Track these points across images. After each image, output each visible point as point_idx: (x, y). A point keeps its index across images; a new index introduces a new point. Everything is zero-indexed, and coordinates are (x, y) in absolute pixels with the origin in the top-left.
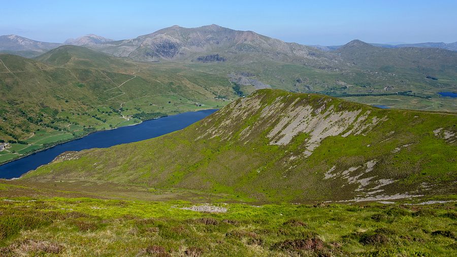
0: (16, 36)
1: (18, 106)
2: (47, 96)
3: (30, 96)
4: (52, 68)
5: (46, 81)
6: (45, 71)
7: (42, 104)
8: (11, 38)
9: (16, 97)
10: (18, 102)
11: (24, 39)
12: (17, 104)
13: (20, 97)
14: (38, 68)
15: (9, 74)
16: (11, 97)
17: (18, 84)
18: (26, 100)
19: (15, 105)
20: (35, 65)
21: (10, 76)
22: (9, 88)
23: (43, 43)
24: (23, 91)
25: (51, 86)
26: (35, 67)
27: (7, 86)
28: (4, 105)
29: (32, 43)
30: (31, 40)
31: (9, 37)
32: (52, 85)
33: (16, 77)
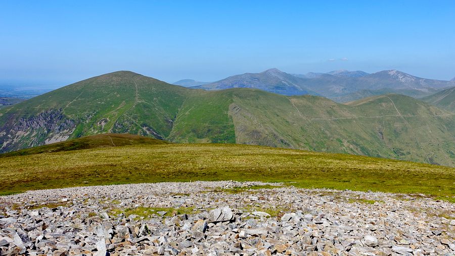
0: (397, 71)
1: (404, 157)
2: (438, 150)
3: (419, 148)
4: (448, 115)
5: (440, 131)
6: (439, 118)
7: (431, 159)
8: (391, 73)
9: (403, 146)
10: (404, 152)
11: (404, 75)
12: (403, 154)
13: (408, 146)
14: (431, 113)
15: (399, 117)
16: (397, 145)
17: (406, 131)
18: (414, 151)
19: (400, 155)
20: (429, 110)
21: (399, 120)
22: (397, 134)
23: (427, 81)
24: (412, 140)
25: (444, 138)
26: (428, 112)
27: (395, 131)
28: (389, 153)
29: (413, 80)
30: (412, 77)
31: (390, 73)
32: (445, 136)
33: (406, 122)
